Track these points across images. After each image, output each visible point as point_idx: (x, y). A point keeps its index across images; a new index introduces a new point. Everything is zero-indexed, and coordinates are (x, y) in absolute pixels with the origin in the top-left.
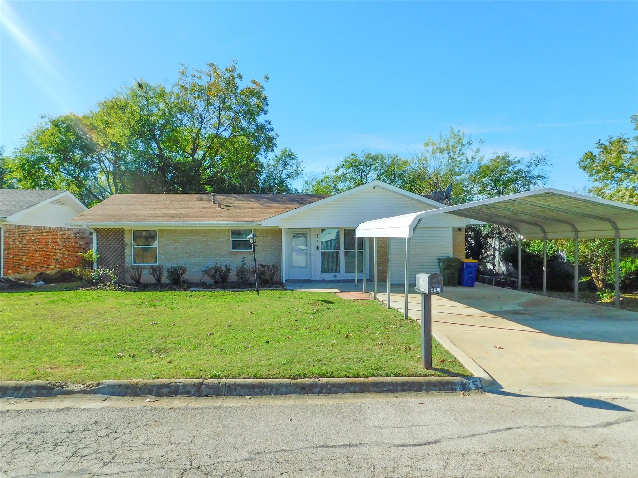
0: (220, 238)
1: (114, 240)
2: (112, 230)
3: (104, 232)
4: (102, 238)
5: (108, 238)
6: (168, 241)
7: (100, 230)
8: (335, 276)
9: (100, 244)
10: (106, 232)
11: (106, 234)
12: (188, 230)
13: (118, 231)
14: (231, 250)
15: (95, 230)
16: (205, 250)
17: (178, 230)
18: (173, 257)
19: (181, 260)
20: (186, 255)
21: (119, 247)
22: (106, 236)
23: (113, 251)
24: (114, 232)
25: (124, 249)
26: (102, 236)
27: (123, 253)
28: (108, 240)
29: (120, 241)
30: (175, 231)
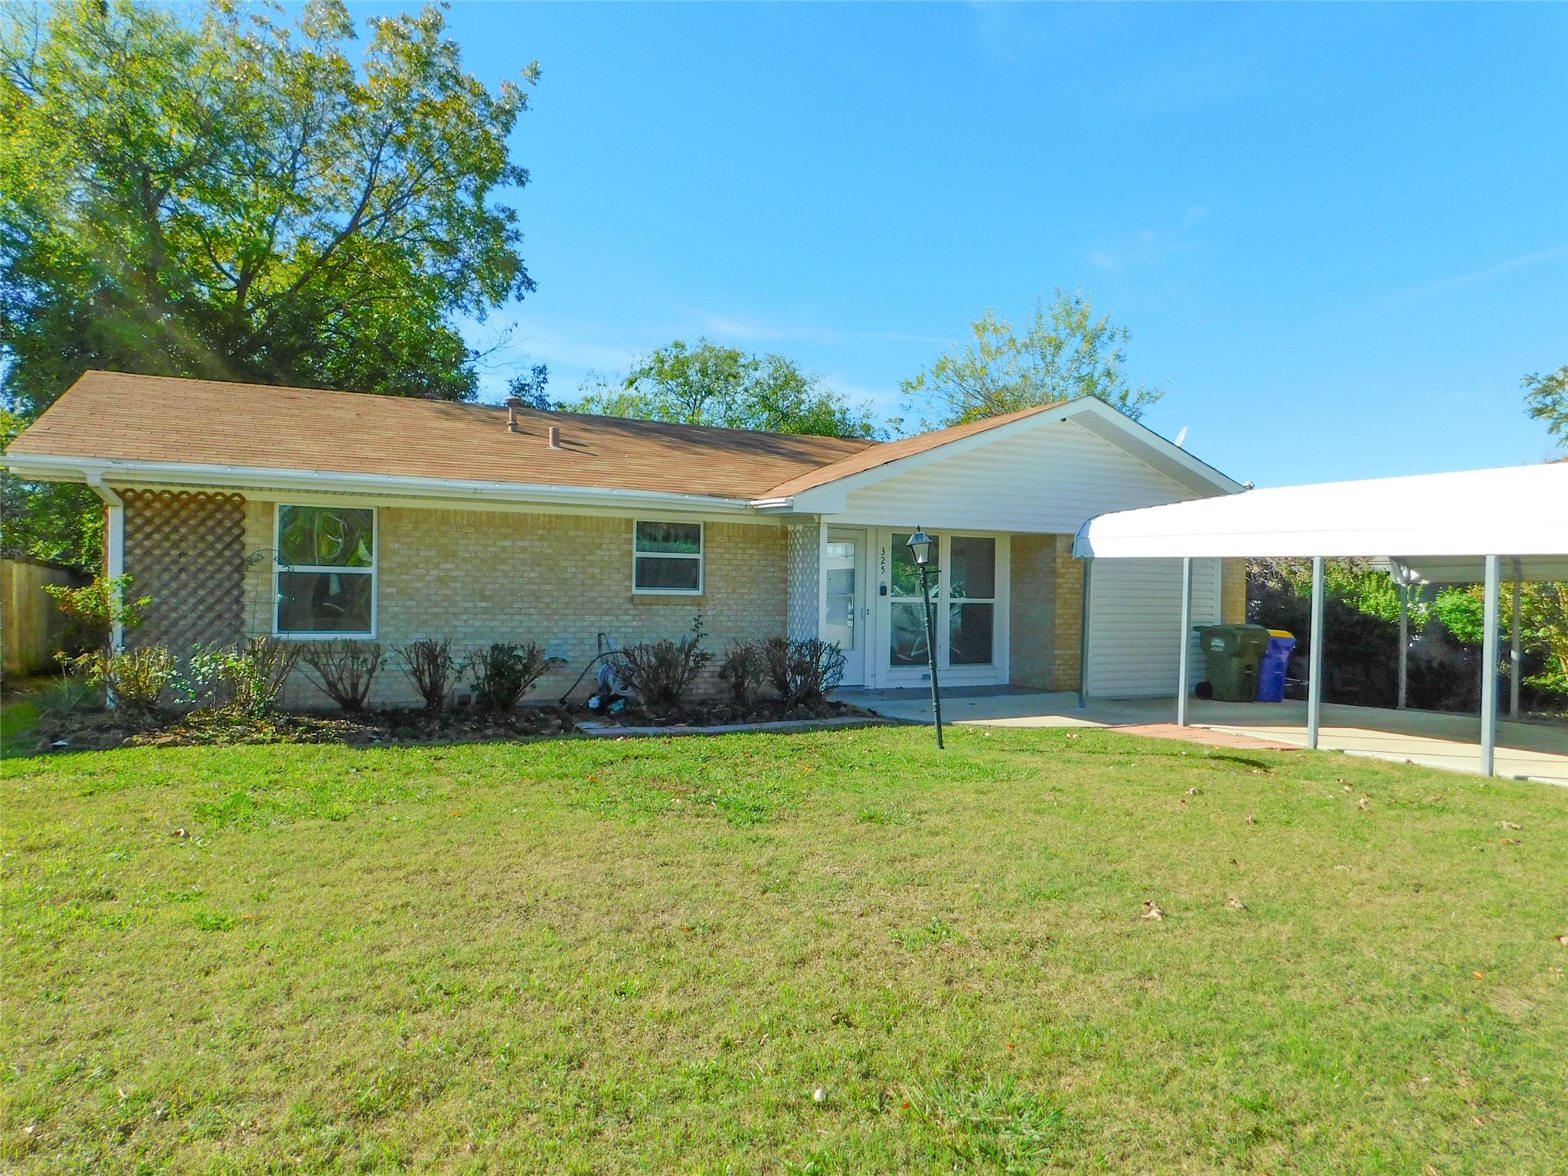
0: (599, 546)
1: (202, 538)
2: (193, 498)
3: (157, 505)
4: (148, 529)
5: (176, 529)
6: (418, 550)
7: (139, 496)
8: (926, 677)
9: (138, 551)
10: (168, 505)
11: (167, 513)
12: (491, 516)
13: (220, 507)
14: (635, 591)
15: (121, 494)
16: (549, 587)
17: (456, 512)
18: (436, 610)
19: (465, 621)
20: (483, 604)
21: (219, 570)
22: (167, 522)
23: (193, 584)
24: (202, 506)
25: (243, 578)
26: (148, 521)
27: (235, 593)
28: (175, 537)
29: (228, 546)
30: (445, 516)
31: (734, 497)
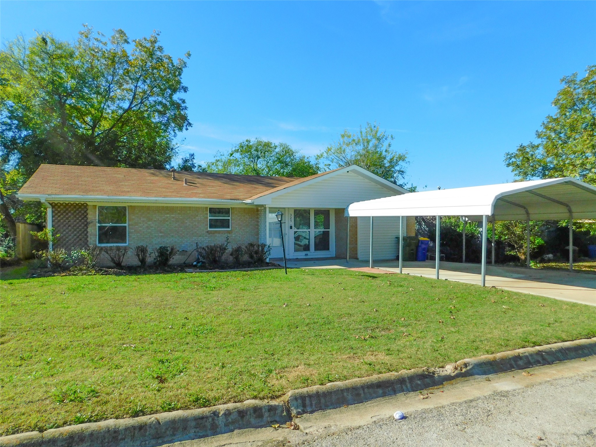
0: (197, 216)
1: (75, 216)
2: (72, 205)
3: (62, 207)
4: (59, 214)
5: (67, 214)
6: (140, 218)
7: (56, 204)
8: (306, 255)
9: (56, 221)
10: (65, 207)
11: (65, 209)
12: (163, 207)
13: (80, 207)
14: (209, 229)
15: (51, 204)
16: (181, 229)
17: (152, 206)
18: (146, 236)
19: (155, 240)
20: (161, 234)
21: (80, 226)
22: (65, 212)
23: (73, 230)
24: (75, 207)
25: (87, 228)
26: (59, 212)
27: (85, 232)
28: (67, 216)
29: (83, 219)
30: (149, 208)
31: (238, 200)
